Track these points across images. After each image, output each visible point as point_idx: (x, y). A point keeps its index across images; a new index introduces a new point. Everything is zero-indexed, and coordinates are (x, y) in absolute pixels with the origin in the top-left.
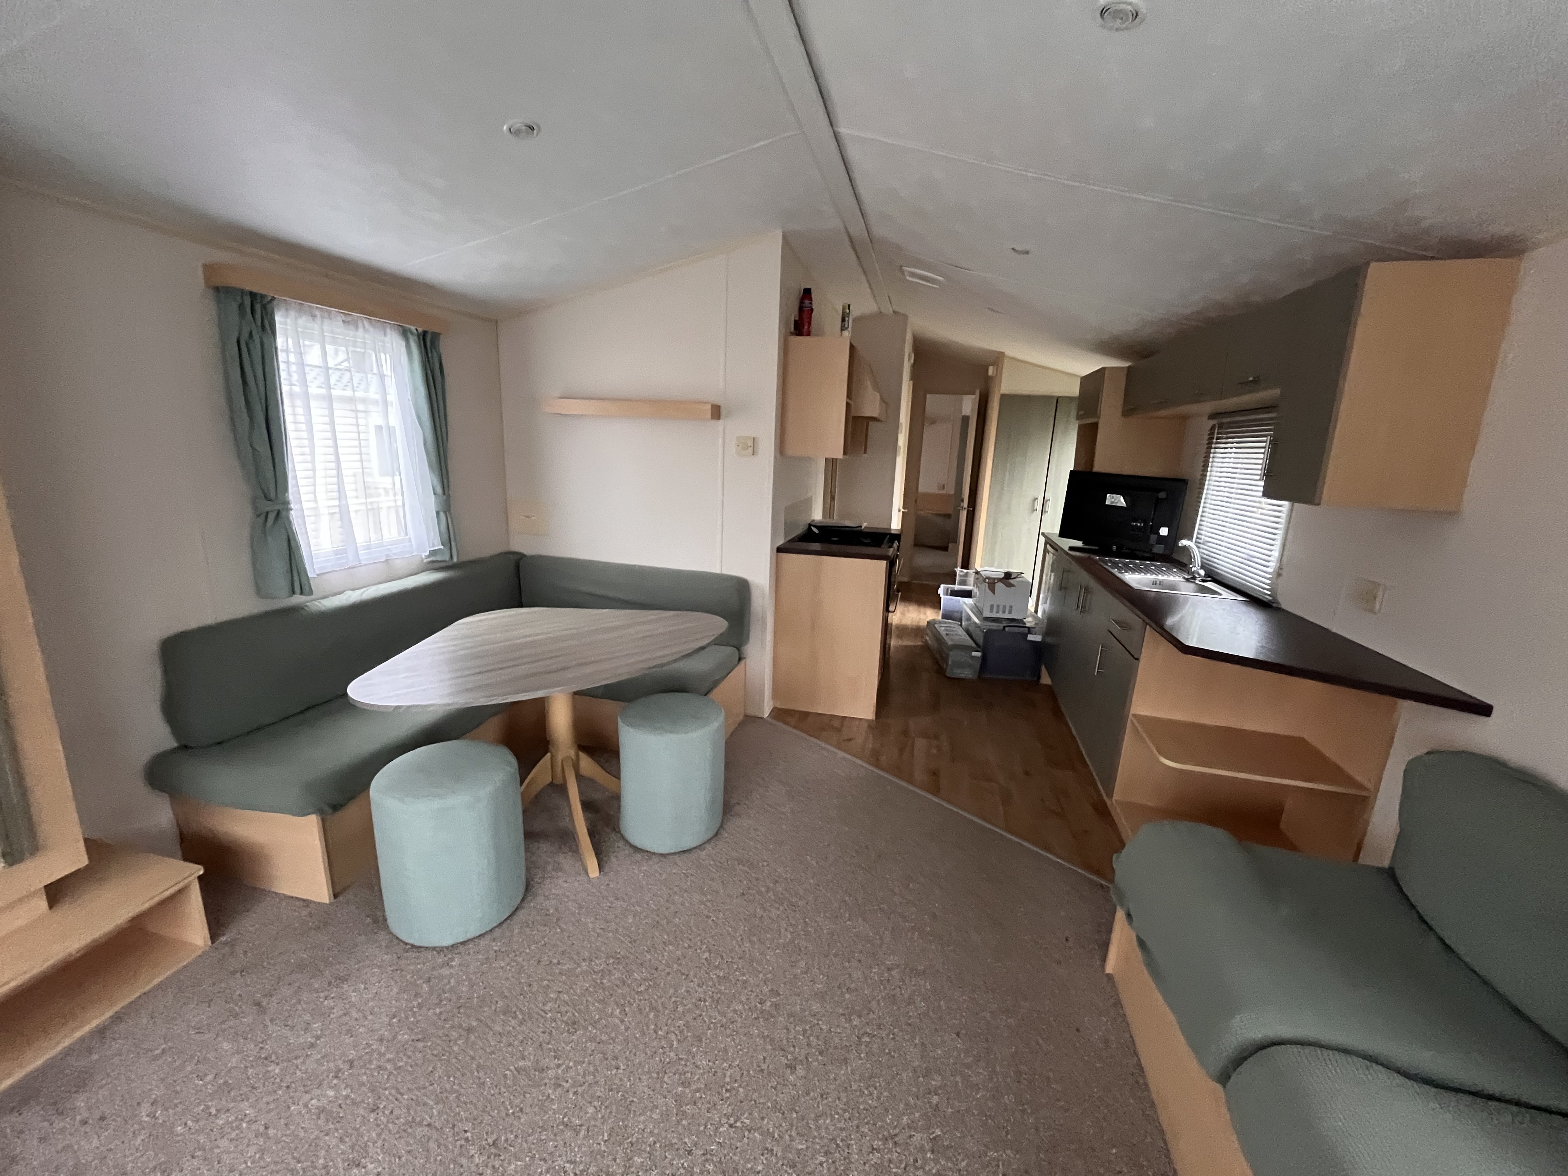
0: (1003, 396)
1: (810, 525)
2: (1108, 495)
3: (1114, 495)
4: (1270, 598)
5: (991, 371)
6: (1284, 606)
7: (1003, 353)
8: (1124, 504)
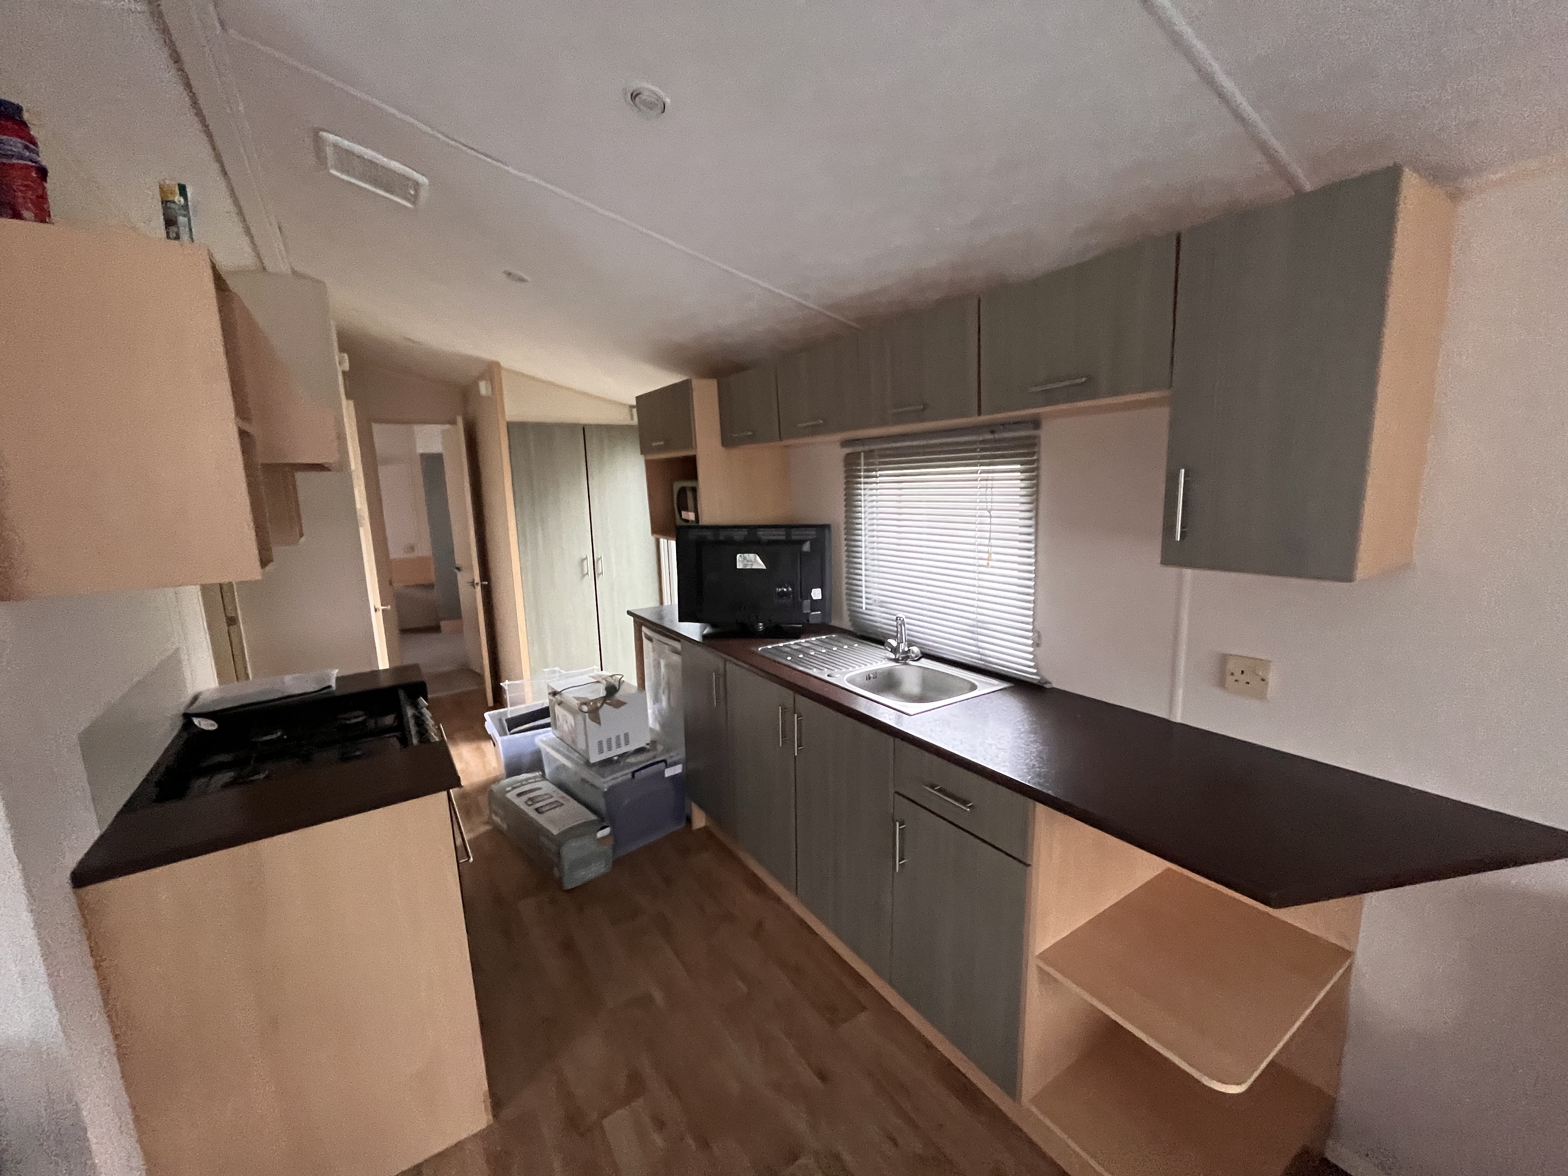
0: (510, 426)
1: (187, 717)
2: (738, 556)
3: (746, 555)
4: (1038, 678)
5: (484, 388)
6: (1056, 684)
7: (497, 365)
8: (763, 566)
